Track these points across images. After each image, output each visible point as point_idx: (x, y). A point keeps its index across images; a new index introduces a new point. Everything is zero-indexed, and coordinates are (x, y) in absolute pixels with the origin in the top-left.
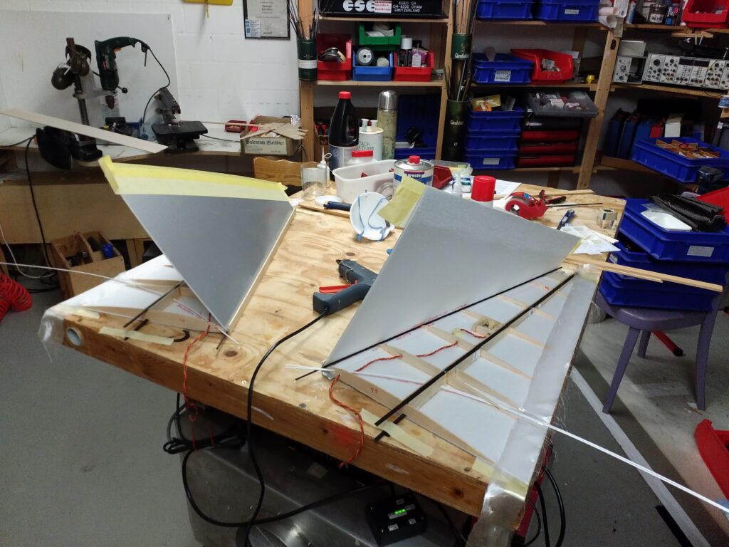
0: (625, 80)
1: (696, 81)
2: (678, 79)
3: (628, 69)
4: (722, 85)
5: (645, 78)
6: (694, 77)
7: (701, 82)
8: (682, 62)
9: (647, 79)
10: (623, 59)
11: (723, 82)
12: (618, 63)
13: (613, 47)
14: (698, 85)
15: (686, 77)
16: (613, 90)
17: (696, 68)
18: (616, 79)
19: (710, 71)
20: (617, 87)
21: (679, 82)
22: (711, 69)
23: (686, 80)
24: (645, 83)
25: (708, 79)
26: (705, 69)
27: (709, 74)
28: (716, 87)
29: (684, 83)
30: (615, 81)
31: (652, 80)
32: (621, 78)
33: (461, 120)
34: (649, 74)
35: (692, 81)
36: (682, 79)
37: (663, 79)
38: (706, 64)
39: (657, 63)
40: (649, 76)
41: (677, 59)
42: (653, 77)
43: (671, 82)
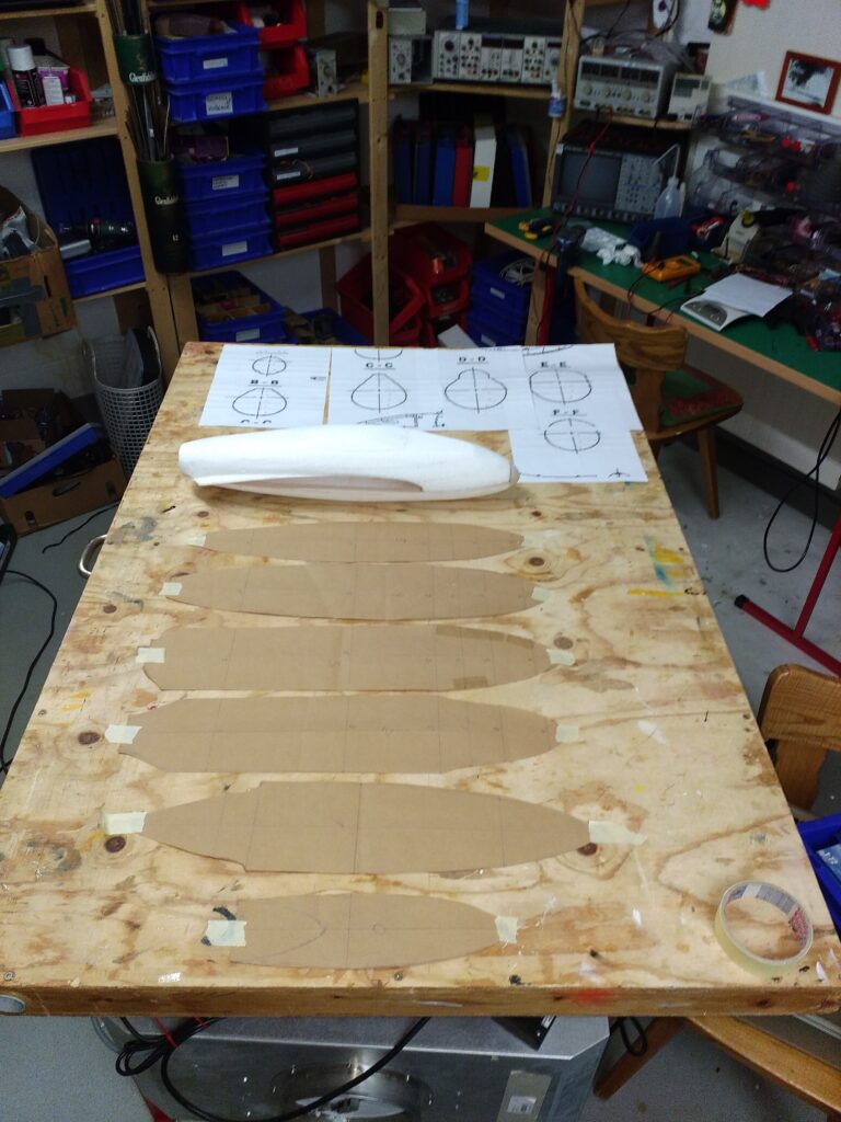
0: (408, 80)
1: (511, 73)
2: (484, 72)
3: (409, 60)
4: (546, 77)
5: (436, 73)
6: (506, 67)
7: (517, 74)
8: (486, 43)
9: (439, 75)
10: (398, 44)
11: (547, 73)
12: (392, 51)
13: (379, 24)
14: (514, 80)
15: (496, 67)
16: (392, 97)
17: (506, 52)
18: (395, 79)
19: (526, 56)
20: (397, 91)
21: (486, 78)
22: (528, 52)
23: (496, 73)
24: (437, 81)
25: (527, 68)
26: (519, 53)
27: (527, 61)
28: (539, 81)
29: (494, 78)
30: (392, 82)
31: (448, 75)
32: (401, 76)
33: (172, 195)
34: (440, 67)
35: (505, 73)
36: (490, 72)
37: (463, 73)
38: (519, 45)
39: (449, 46)
40: (442, 70)
41: (477, 38)
42: (448, 70)
43: (476, 78)
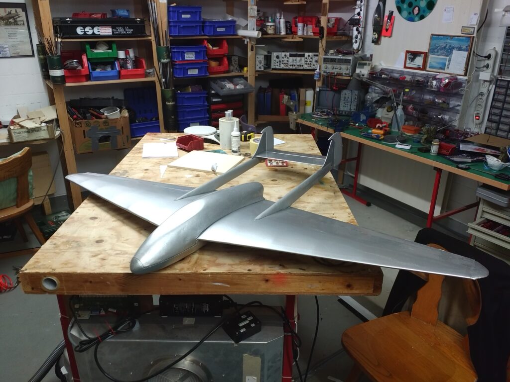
0: (262, 69)
1: (300, 66)
2: (290, 65)
3: (263, 62)
4: (313, 67)
5: (273, 66)
6: (298, 64)
7: (303, 66)
8: (291, 56)
9: (274, 67)
10: (259, 56)
11: (314, 65)
12: (257, 59)
13: (252, 50)
14: (302, 68)
15: (295, 64)
16: (257, 75)
17: (298, 59)
18: (257, 69)
19: (306, 60)
20: (259, 73)
21: (291, 67)
22: (306, 58)
23: (295, 66)
24: (273, 69)
25: (306, 64)
26: (303, 58)
27: (306, 61)
28: (310, 68)
29: (294, 68)
30: (257, 70)
31: (277, 67)
32: (260, 68)
33: (173, 101)
34: (274, 64)
35: (298, 66)
36: (292, 66)
37: (283, 66)
38: (303, 56)
39: (278, 57)
41: (288, 54)
42: (277, 65)
43: (287, 68)
